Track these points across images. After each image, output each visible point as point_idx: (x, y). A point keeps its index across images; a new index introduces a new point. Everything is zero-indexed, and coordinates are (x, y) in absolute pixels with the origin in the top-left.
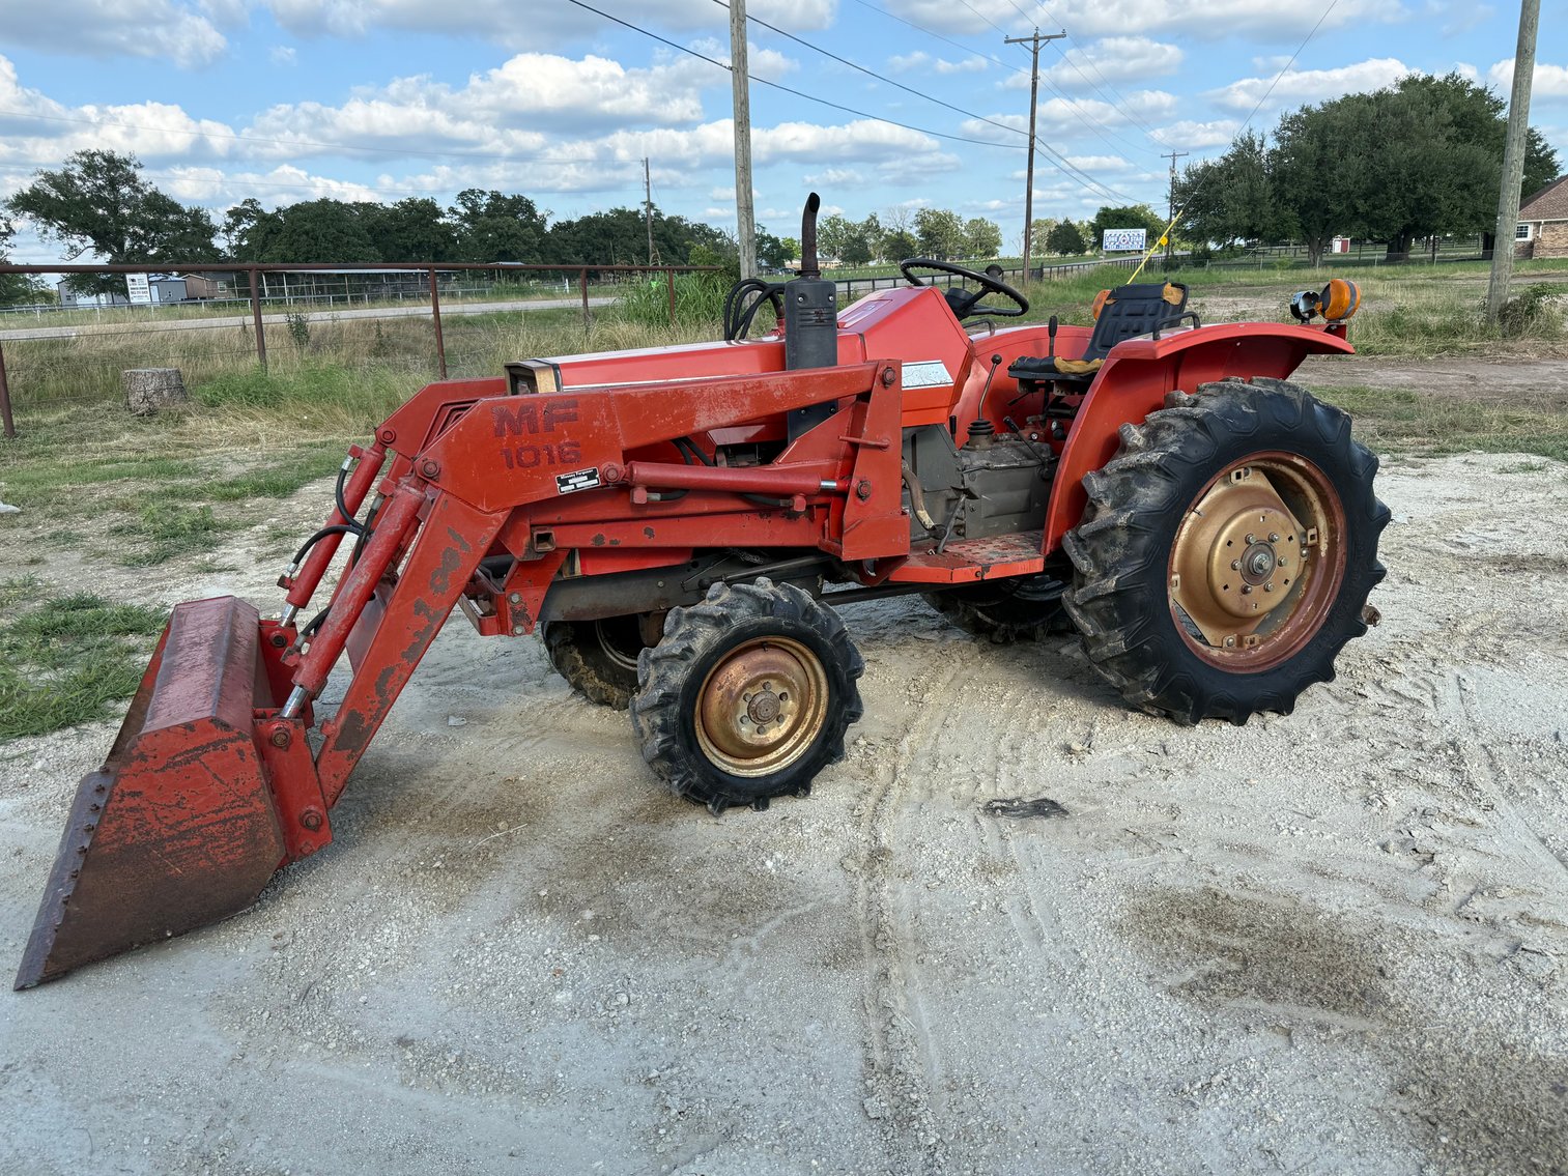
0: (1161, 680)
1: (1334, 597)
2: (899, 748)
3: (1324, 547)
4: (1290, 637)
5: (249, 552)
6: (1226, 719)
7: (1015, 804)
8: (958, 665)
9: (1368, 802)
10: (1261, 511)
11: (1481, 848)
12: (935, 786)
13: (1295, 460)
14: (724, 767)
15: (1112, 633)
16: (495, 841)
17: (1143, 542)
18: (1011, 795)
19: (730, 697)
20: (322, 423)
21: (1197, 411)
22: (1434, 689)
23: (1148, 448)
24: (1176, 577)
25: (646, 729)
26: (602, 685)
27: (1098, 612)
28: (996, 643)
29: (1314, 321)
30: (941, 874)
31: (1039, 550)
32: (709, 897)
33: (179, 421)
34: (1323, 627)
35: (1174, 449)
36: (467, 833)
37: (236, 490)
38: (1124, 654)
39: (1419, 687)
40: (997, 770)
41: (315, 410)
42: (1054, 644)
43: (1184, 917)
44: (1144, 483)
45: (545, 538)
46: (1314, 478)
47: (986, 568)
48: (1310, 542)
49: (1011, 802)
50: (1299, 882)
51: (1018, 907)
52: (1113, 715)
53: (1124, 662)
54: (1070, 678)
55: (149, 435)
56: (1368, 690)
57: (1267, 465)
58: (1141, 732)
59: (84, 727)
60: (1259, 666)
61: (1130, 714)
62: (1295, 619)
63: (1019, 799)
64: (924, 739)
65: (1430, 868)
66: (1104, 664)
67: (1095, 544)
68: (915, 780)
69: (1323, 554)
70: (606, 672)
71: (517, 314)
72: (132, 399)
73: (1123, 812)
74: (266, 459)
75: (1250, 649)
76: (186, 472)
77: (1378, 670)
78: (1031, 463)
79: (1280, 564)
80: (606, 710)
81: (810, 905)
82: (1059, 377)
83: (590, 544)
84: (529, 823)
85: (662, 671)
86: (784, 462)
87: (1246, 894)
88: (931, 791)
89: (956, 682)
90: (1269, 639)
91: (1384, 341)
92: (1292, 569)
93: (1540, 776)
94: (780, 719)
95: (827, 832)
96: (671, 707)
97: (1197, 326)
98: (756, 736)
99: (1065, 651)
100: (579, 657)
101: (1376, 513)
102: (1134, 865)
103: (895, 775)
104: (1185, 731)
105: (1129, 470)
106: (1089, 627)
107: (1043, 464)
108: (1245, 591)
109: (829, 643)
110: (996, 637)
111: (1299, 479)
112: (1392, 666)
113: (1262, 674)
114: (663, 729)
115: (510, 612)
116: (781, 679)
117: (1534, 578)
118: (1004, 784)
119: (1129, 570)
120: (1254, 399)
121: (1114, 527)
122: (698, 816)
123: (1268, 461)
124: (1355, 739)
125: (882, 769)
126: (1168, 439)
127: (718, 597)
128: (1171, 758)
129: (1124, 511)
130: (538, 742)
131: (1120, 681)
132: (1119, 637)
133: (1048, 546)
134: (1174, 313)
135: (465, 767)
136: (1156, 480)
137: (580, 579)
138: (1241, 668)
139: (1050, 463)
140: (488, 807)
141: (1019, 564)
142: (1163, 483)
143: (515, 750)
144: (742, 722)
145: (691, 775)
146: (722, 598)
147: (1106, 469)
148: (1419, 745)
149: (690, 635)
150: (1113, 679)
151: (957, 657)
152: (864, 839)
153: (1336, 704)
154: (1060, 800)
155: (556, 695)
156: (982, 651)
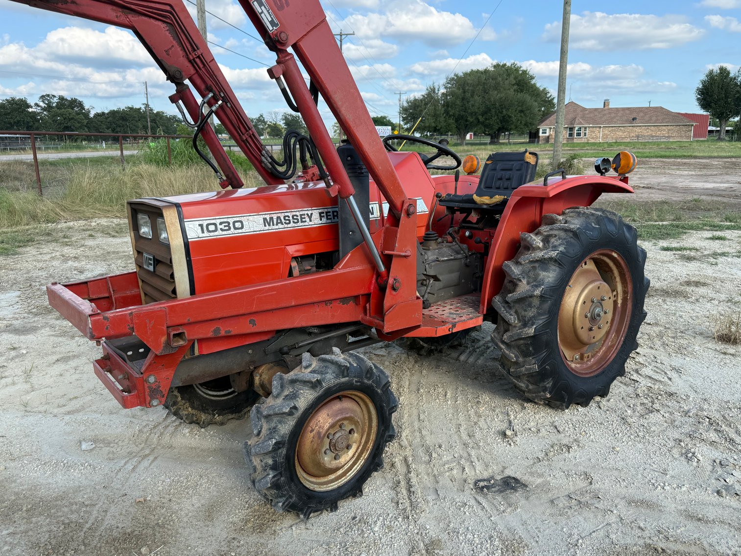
0: (554, 385)
1: (626, 330)
2: (402, 443)
3: (620, 301)
4: (606, 353)
6: (578, 404)
7: (492, 482)
8: (408, 373)
9: (689, 460)
10: (596, 284)
12: (436, 472)
13: (613, 254)
14: (312, 487)
15: (527, 359)
17: (547, 306)
18: (486, 475)
19: (319, 437)
21: (570, 226)
22: (666, 373)
23: (545, 248)
25: (259, 468)
26: (194, 412)
27: (518, 347)
28: (421, 355)
29: (607, 174)
31: (478, 310)
34: (622, 346)
35: (561, 249)
38: (536, 372)
39: (657, 372)
40: (469, 455)
42: (454, 354)
44: (545, 270)
45: (179, 335)
46: (620, 264)
48: (614, 299)
49: (488, 480)
52: (516, 406)
53: (532, 376)
54: (475, 379)
56: (635, 376)
57: (596, 256)
58: (537, 417)
60: (594, 371)
62: (606, 342)
63: (492, 477)
64: (413, 432)
66: (518, 377)
67: (517, 305)
68: (422, 468)
69: (619, 305)
70: (196, 403)
71: (83, 160)
75: (587, 361)
77: (631, 363)
78: (459, 256)
79: (606, 313)
80: (195, 427)
82: (476, 206)
83: (211, 335)
84: (164, 543)
85: (273, 425)
86: (343, 268)
88: (434, 476)
89: (413, 386)
90: (595, 355)
92: (610, 316)
94: (348, 447)
95: (390, 528)
96: (280, 451)
98: (333, 461)
100: (178, 395)
101: (644, 284)
102: (591, 527)
103: (408, 466)
104: (560, 413)
105: (537, 261)
106: (513, 356)
107: (467, 257)
109: (379, 391)
110: (423, 352)
111: (611, 264)
112: (637, 360)
113: (596, 376)
114: (274, 467)
115: (147, 390)
116: (350, 419)
117: (660, 300)
118: (479, 467)
119: (541, 322)
120: (598, 220)
121: (531, 296)
122: (291, 522)
123: (598, 255)
124: (652, 412)
125: (398, 460)
126: (556, 243)
127: (310, 365)
128: (563, 435)
129: (537, 286)
130: (153, 461)
131: (527, 387)
132: (533, 361)
133: (485, 309)
134: (532, 168)
135: (102, 490)
136: (554, 267)
137: (198, 357)
138: (587, 374)
139: (470, 255)
140: (129, 530)
141: (471, 321)
142: (558, 269)
143: (138, 470)
144: (325, 453)
145: (291, 497)
146: (313, 366)
147: (521, 260)
148: (686, 413)
149: (294, 396)
150: (523, 385)
151: (405, 367)
152: (416, 531)
153: (625, 387)
154: (518, 476)
155: (155, 417)
156: (416, 362)
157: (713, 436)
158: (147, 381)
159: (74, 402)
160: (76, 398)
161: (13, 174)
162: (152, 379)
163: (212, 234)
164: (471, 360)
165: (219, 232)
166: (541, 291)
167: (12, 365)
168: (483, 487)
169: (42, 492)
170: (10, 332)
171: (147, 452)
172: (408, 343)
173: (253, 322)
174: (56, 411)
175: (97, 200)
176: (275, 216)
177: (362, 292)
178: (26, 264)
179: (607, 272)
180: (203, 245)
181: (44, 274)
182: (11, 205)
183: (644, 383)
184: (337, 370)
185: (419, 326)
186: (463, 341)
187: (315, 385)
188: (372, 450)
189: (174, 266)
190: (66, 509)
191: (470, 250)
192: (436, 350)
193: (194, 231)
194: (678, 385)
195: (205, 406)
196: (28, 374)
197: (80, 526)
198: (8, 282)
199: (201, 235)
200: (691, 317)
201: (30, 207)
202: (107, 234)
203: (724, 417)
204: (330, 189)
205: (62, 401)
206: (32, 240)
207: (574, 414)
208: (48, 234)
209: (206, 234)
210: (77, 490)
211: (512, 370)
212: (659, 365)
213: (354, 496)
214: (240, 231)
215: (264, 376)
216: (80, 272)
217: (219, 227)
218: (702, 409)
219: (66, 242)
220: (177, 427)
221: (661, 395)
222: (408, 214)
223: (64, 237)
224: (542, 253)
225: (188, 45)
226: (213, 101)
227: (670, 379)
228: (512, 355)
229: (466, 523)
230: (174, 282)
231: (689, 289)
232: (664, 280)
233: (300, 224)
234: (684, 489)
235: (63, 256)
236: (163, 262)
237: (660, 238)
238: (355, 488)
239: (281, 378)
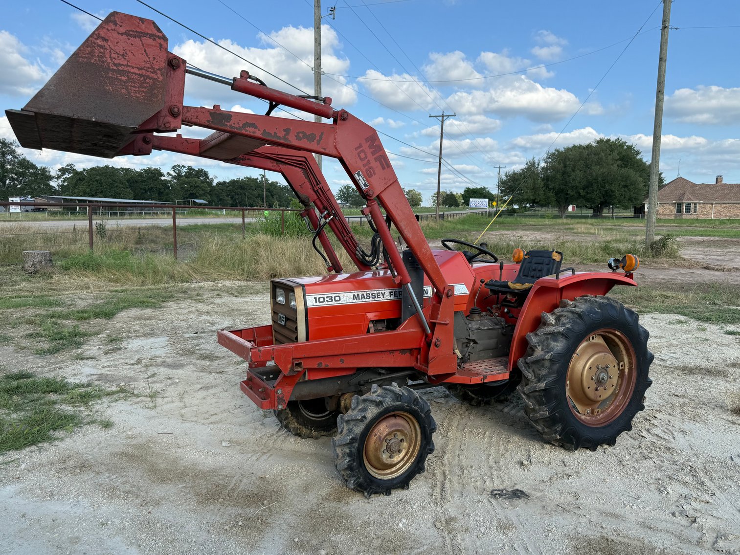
0: (563, 429)
1: (632, 393)
2: (443, 462)
3: (627, 370)
4: (613, 410)
5: (99, 348)
6: (587, 448)
7: (504, 492)
8: (459, 417)
9: (660, 492)
10: (603, 354)
11: (715, 515)
12: (464, 482)
13: (617, 332)
14: (374, 474)
15: (541, 407)
16: (264, 510)
17: (556, 367)
18: (501, 487)
19: (380, 440)
20: (120, 280)
21: (577, 310)
22: (673, 434)
23: (556, 324)
24: (568, 382)
25: (340, 455)
26: (299, 426)
27: (535, 397)
28: (473, 405)
29: (618, 271)
30: (482, 530)
31: (506, 368)
32: (377, 543)
33: (49, 276)
34: (627, 406)
35: (568, 326)
36: (249, 506)
37: (86, 315)
38: (548, 417)
39: (666, 432)
40: (492, 474)
41: (117, 274)
42: (500, 407)
43: (597, 551)
44: (555, 340)
45: (298, 365)
46: (624, 340)
47: (485, 377)
48: (621, 368)
49: (502, 491)
50: (641, 533)
51: (521, 547)
52: (537, 446)
53: (546, 421)
54: (512, 425)
55: (35, 283)
56: (645, 434)
57: (602, 333)
58: (552, 454)
59: (40, 445)
60: (601, 423)
61: (545, 445)
62: (615, 403)
63: (505, 489)
64: (453, 457)
65: (695, 525)
66: (536, 421)
67: (534, 366)
68: (455, 479)
69: (626, 373)
70: (301, 420)
72: (26, 265)
73: (553, 495)
74: (96, 298)
75: (597, 415)
76: (57, 304)
77: (646, 424)
78: (497, 327)
79: (611, 378)
80: (299, 439)
81: (425, 547)
82: (510, 291)
83: (316, 366)
84: (277, 501)
85: (351, 427)
86: (403, 329)
87: (620, 539)
88: (463, 484)
89: (460, 426)
90: (604, 411)
91: (602, 256)
92: (615, 380)
93: (731, 478)
94: (400, 451)
95: (424, 508)
96: (354, 444)
97: (574, 273)
98: (389, 460)
99: (506, 410)
100: (289, 412)
101: (649, 356)
102: (566, 523)
103: (445, 476)
104: (571, 454)
105: (549, 334)
107: (503, 328)
108: (596, 390)
109: (423, 415)
110: (473, 403)
111: (617, 340)
112: (652, 422)
113: (603, 428)
114: (349, 455)
115: (276, 399)
116: (401, 431)
117: (699, 378)
118: (497, 482)
119: (550, 379)
120: (601, 306)
121: (544, 360)
122: (358, 498)
123: (604, 332)
124: (645, 458)
125: (438, 473)
126: (565, 322)
127: (376, 392)
128: (568, 468)
129: (548, 352)
130: (269, 456)
131: (543, 429)
132: (546, 409)
133: (511, 367)
134: (557, 264)
135: (238, 470)
136: (562, 339)
137: (306, 381)
138: (594, 424)
139: (506, 327)
140: (256, 492)
141: (499, 375)
142: (564, 341)
143: (260, 461)
144: (384, 452)
145: (359, 478)
146: (378, 392)
147: (538, 332)
148: (675, 463)
149: (364, 410)
150: (540, 428)
151: (457, 413)
152: (441, 511)
153: (633, 441)
154: (524, 490)
155: (271, 430)
156: (467, 410)
157: (688, 479)
158: (277, 392)
159: (214, 417)
160: (215, 414)
161: (150, 238)
162: (280, 392)
163: (321, 304)
164: (513, 412)
165: (326, 303)
166: (551, 356)
167: (169, 389)
168: (496, 494)
169: (200, 467)
170: (164, 366)
171: (266, 451)
172: (461, 394)
173: (342, 361)
174: (203, 421)
175: (222, 265)
176: (360, 294)
177: (415, 347)
178: (170, 316)
179: (614, 346)
180: (316, 310)
181: (185, 324)
182: (155, 267)
183: (649, 438)
184: (393, 397)
185: (454, 374)
186: (509, 397)
187: (378, 404)
188: (417, 457)
189: (298, 322)
190: (216, 478)
191: (506, 322)
192: (483, 401)
193: (311, 302)
194: (680, 442)
195: (306, 423)
196: (181, 397)
197: (225, 487)
198: (158, 329)
199: (315, 304)
200: (720, 393)
201: (170, 269)
202: (231, 294)
203: (705, 467)
204: (395, 279)
205: (206, 416)
206: (172, 297)
207: (581, 456)
208: (185, 292)
209: (318, 304)
210: (222, 468)
211: (531, 415)
212: (670, 428)
213: (403, 488)
214: (338, 302)
215: (347, 401)
216: (212, 324)
217: (326, 299)
218: (689, 460)
219: (199, 299)
220: (285, 438)
221: (659, 448)
222: (448, 296)
223: (197, 295)
224: (553, 328)
225: (314, 181)
226: (327, 216)
227: (674, 438)
228: (530, 404)
229: (477, 511)
230: (297, 332)
231: (731, 370)
232: (712, 361)
233: (376, 299)
234: (648, 509)
235: (198, 311)
236: (291, 319)
237: (730, 323)
238: (403, 482)
239: (357, 399)
